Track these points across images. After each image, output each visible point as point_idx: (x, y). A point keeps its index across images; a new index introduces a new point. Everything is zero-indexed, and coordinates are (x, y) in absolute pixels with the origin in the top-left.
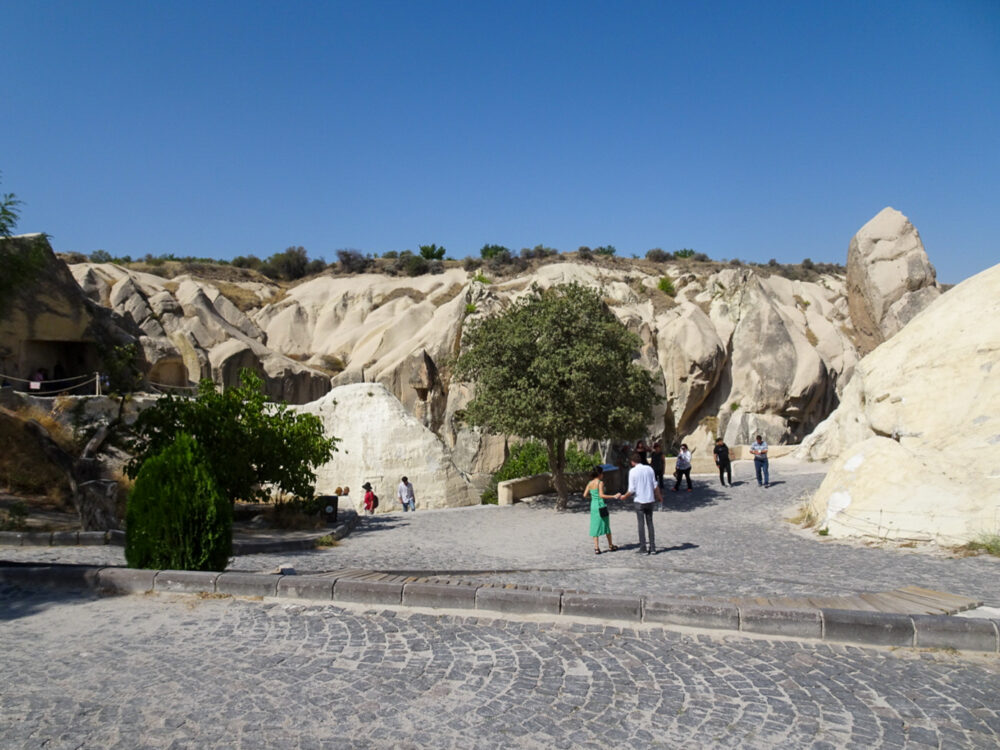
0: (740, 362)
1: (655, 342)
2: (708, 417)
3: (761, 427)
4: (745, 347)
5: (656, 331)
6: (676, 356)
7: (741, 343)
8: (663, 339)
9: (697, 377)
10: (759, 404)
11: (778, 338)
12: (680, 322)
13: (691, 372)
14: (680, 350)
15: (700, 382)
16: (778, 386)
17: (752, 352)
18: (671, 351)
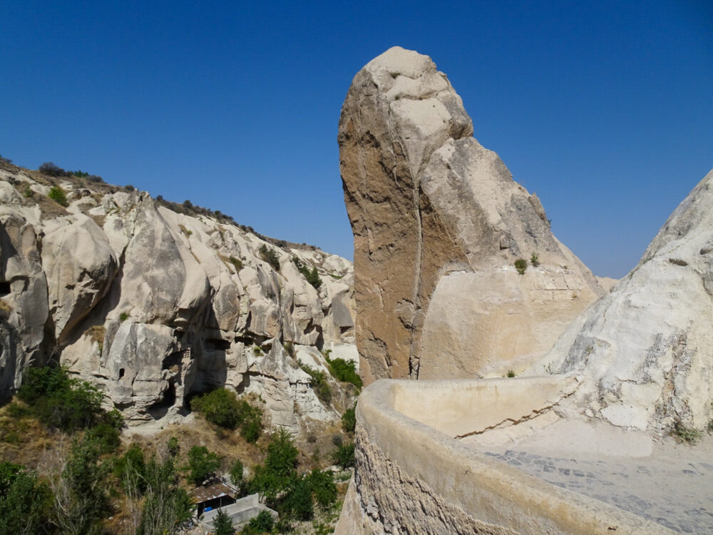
0: (131, 275)
1: (39, 246)
2: (95, 327)
3: (149, 338)
4: (138, 261)
5: (42, 234)
6: (64, 263)
7: (134, 257)
8: (50, 244)
9: (86, 286)
10: (149, 314)
11: (170, 255)
12: (71, 229)
13: (80, 280)
14: (70, 256)
15: (89, 290)
16: (168, 298)
17: (145, 266)
18: (59, 257)
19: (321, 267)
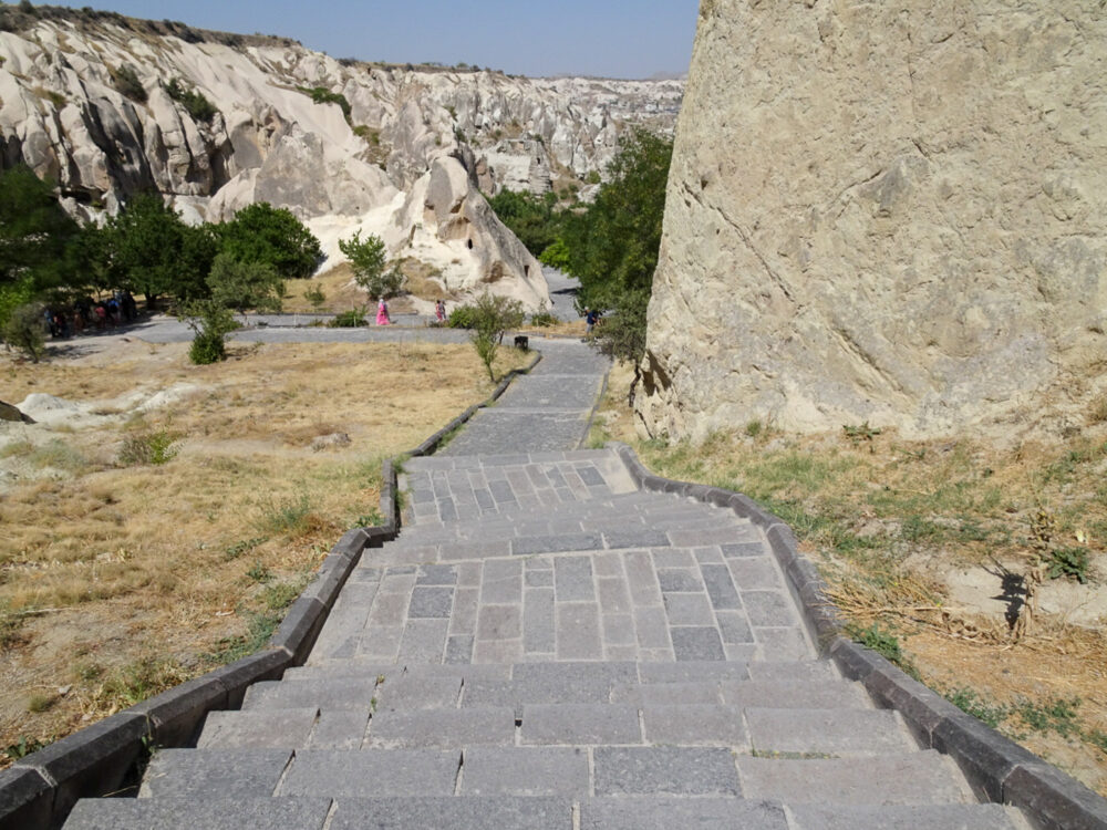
19: (291, 75)
